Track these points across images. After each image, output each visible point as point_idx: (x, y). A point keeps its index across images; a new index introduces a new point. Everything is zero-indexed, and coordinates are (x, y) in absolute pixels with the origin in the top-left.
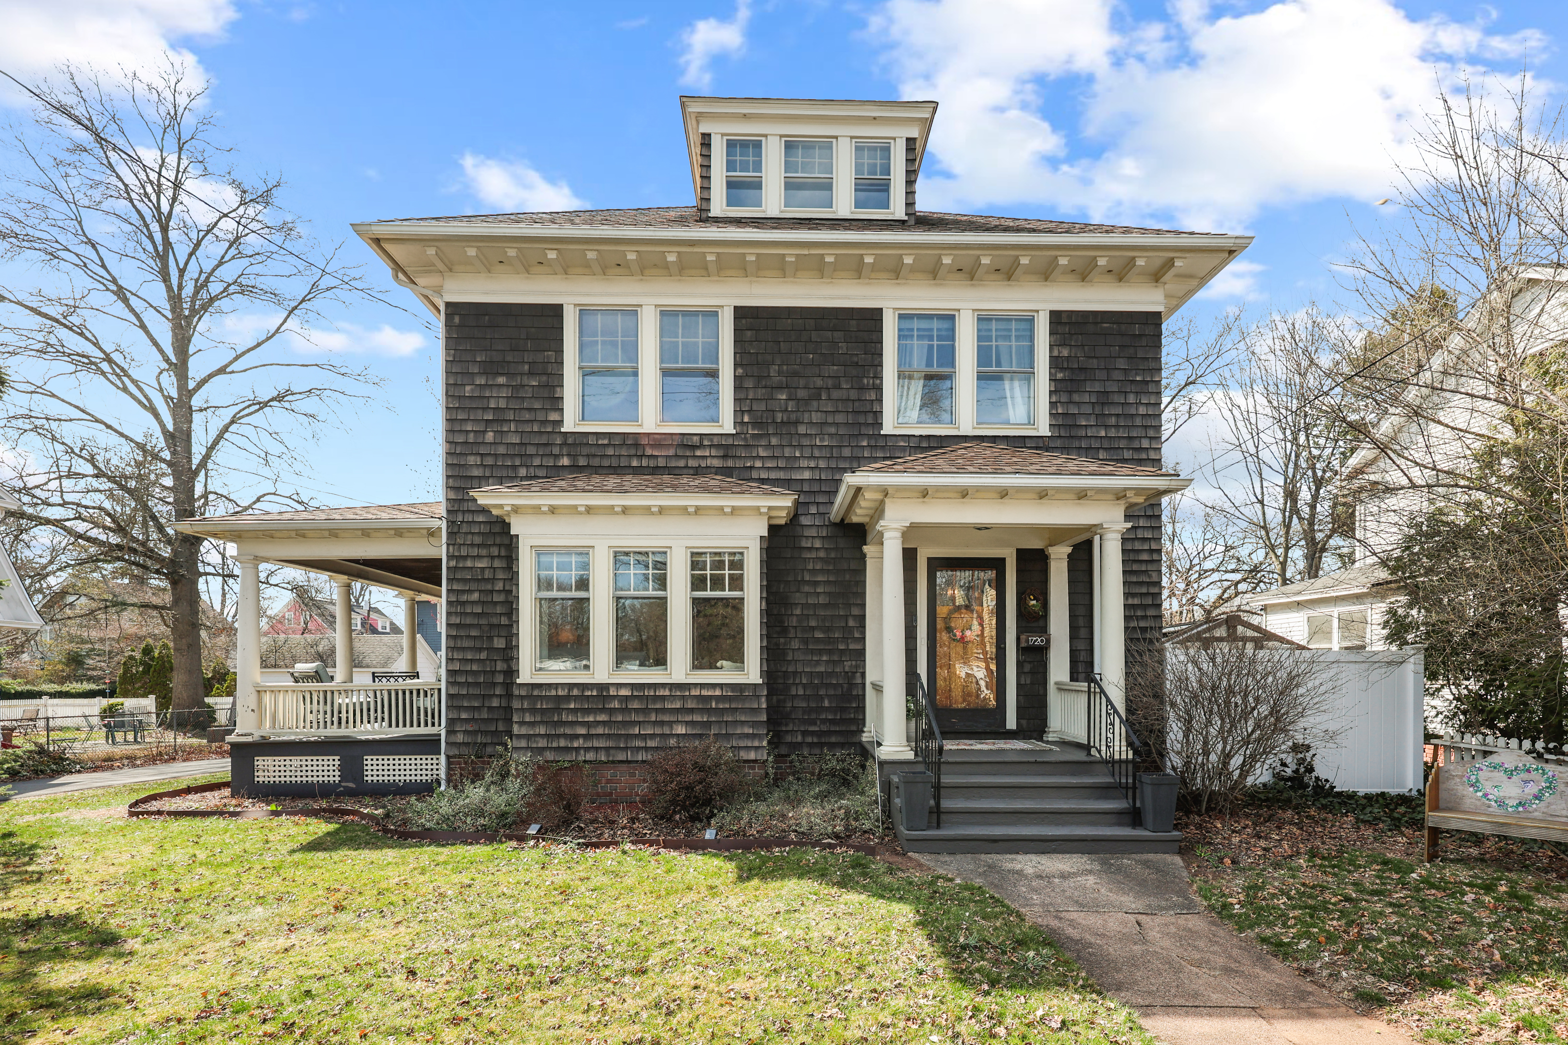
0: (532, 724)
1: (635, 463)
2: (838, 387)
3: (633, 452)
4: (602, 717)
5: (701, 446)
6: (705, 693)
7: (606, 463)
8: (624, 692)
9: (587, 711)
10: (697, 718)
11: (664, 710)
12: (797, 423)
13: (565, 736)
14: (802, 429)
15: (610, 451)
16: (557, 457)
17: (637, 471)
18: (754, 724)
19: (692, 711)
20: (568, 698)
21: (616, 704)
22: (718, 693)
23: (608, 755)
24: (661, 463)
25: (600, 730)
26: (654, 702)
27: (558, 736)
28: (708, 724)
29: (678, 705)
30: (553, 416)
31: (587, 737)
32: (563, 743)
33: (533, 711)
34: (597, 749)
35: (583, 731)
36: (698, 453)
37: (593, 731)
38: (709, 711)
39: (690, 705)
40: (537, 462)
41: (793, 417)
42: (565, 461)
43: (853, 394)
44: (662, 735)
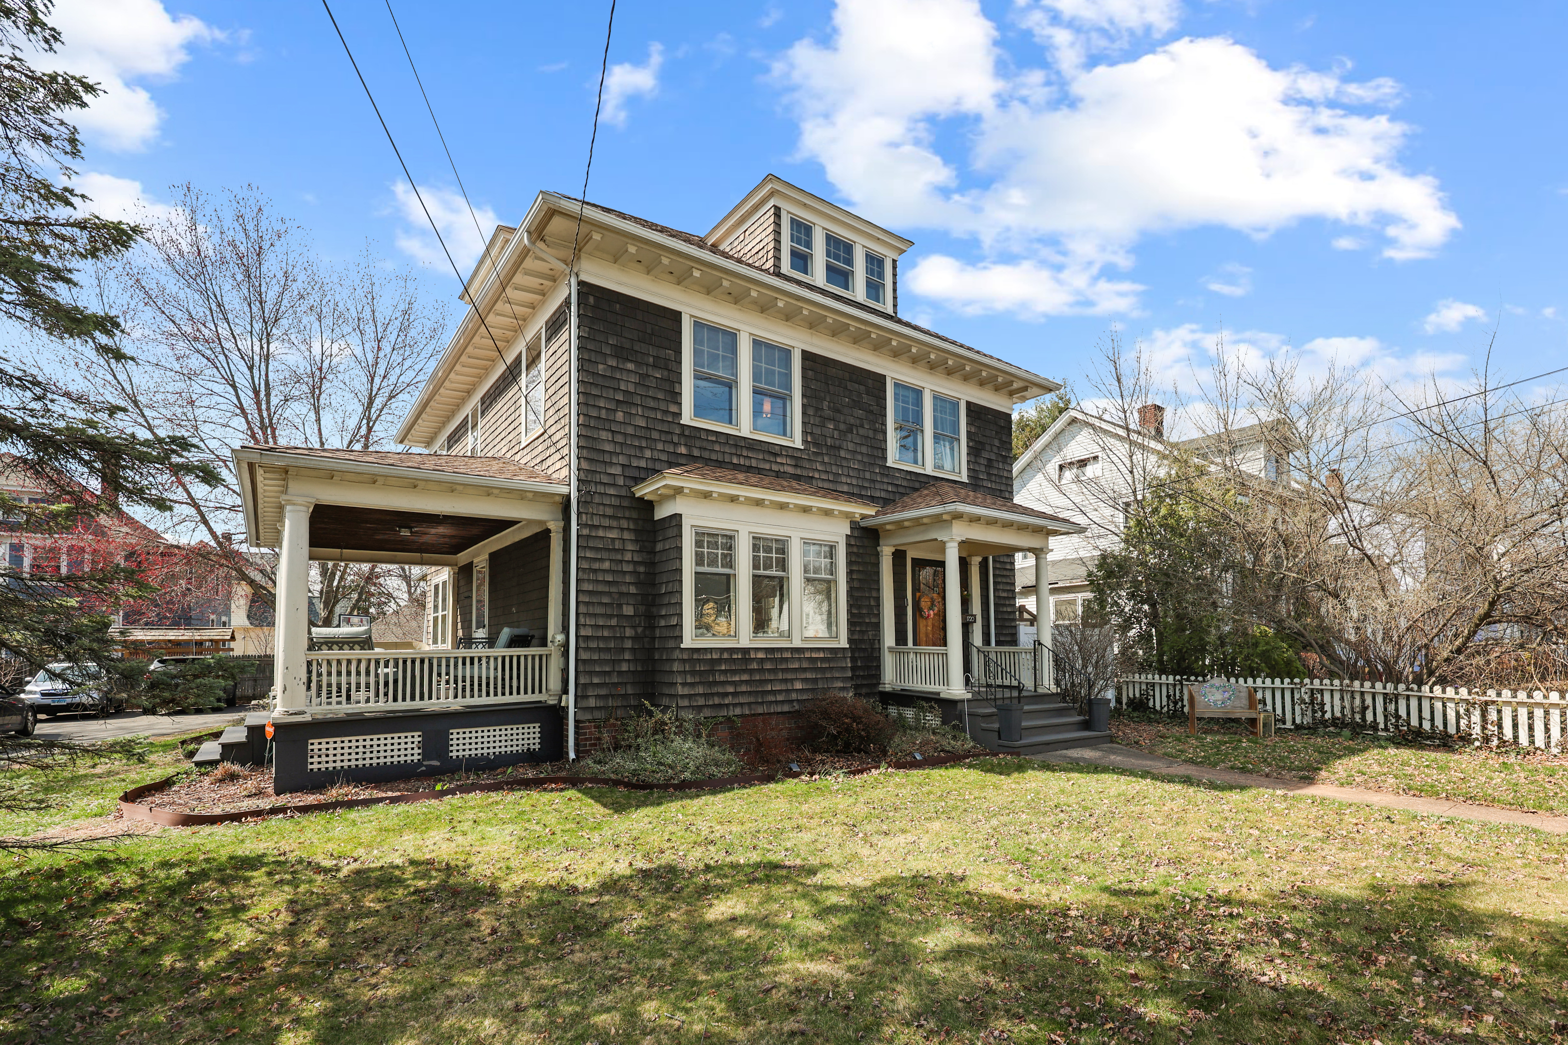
0: (692, 685)
1: (735, 461)
2: (862, 426)
3: (734, 451)
4: (745, 677)
5: (781, 455)
6: (814, 655)
7: (714, 457)
8: (761, 655)
9: (734, 672)
10: (809, 675)
11: (787, 670)
12: (839, 448)
13: (718, 694)
14: (843, 454)
15: (717, 448)
16: (675, 444)
17: (737, 467)
18: (844, 679)
19: (805, 670)
20: (720, 661)
21: (755, 666)
22: (822, 655)
23: (750, 709)
24: (754, 463)
25: (744, 688)
26: (781, 663)
27: (713, 695)
28: (815, 681)
29: (796, 665)
30: (673, 408)
31: (735, 694)
32: (717, 701)
33: (693, 673)
34: (742, 705)
35: (731, 689)
36: (779, 460)
37: (739, 689)
38: (816, 670)
39: (805, 665)
40: (660, 446)
41: (837, 443)
42: (683, 450)
43: (871, 434)
44: (787, 691)
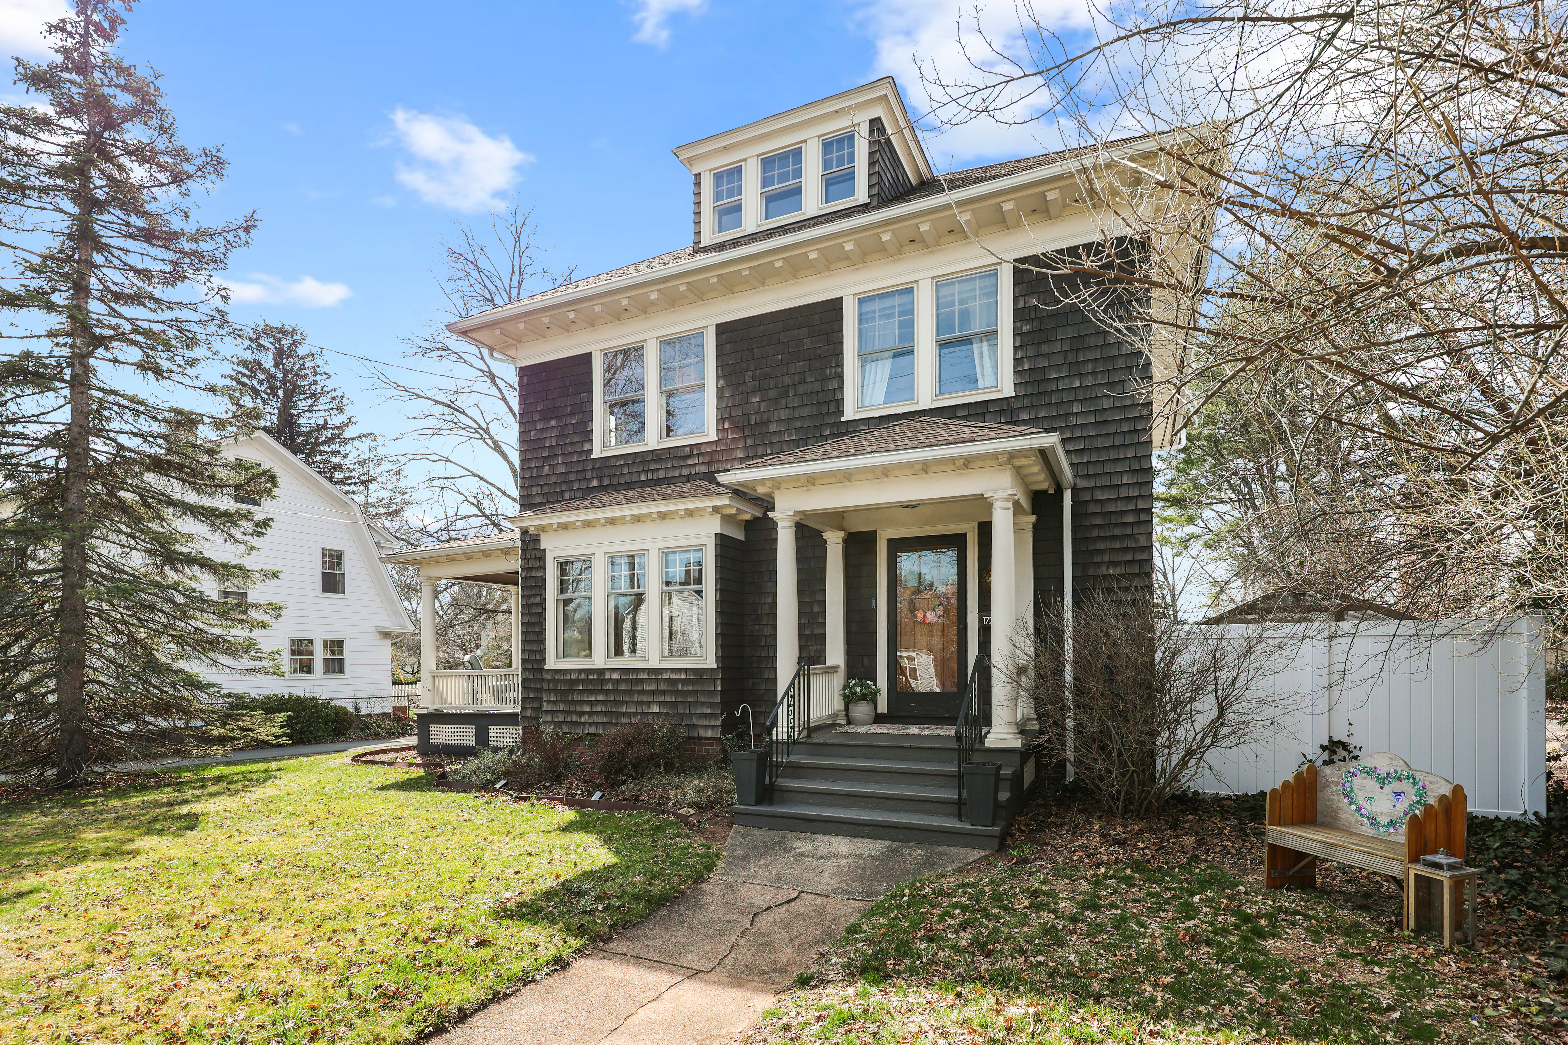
0: (555, 702)
1: (643, 478)
2: (803, 382)
3: (641, 468)
4: (601, 698)
5: (691, 456)
6: (673, 676)
7: (622, 481)
8: (616, 676)
9: (591, 692)
10: (668, 699)
11: (643, 692)
12: (769, 422)
13: (576, 712)
14: (772, 428)
15: (625, 470)
16: (590, 480)
17: (645, 484)
18: (711, 705)
19: (663, 692)
20: (578, 681)
21: (610, 687)
22: (683, 676)
23: (604, 729)
24: (662, 474)
25: (599, 708)
26: (637, 685)
27: (572, 712)
28: (674, 705)
29: (653, 687)
30: (587, 447)
31: (591, 713)
32: (575, 718)
33: (556, 691)
34: (597, 724)
35: (587, 709)
36: (689, 462)
37: (594, 710)
38: (677, 692)
39: (662, 687)
40: (576, 486)
41: (765, 417)
42: (595, 483)
43: (817, 386)
44: (642, 714)
